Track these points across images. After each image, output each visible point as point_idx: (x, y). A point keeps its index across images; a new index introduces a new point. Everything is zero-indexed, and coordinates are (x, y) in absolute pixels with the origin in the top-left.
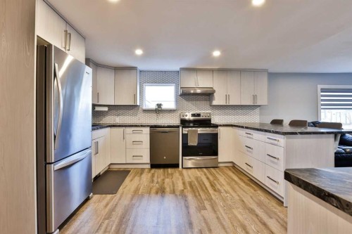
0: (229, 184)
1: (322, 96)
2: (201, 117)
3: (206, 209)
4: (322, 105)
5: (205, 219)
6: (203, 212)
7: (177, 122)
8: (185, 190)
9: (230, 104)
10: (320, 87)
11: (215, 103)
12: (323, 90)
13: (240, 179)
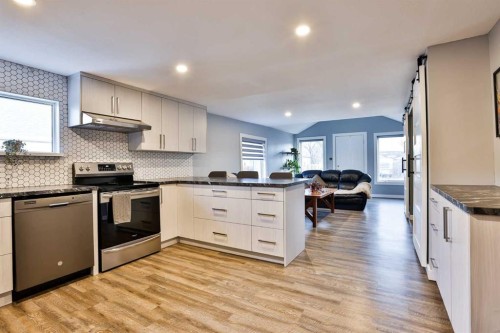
0: (206, 267)
1: (244, 145)
2: (117, 171)
3: (230, 314)
4: (244, 155)
5: (248, 327)
6: (231, 318)
7: (63, 182)
8: (161, 306)
9: (167, 149)
10: (242, 135)
11: (144, 146)
12: (245, 140)
13: (210, 256)
